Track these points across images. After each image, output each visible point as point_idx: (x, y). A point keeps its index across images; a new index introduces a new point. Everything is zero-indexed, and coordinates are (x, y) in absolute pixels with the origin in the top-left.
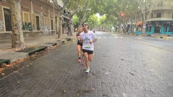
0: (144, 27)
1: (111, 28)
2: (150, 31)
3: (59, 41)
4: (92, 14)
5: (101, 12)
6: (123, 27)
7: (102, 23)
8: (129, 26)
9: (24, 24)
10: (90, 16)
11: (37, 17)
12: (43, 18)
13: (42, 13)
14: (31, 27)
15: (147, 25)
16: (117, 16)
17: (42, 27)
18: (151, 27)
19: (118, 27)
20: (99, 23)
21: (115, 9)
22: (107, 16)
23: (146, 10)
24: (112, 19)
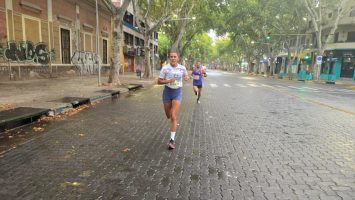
0: (319, 62)
1: (240, 62)
2: (331, 72)
3: (104, 91)
4: (199, 32)
5: (220, 27)
6: (266, 63)
7: (222, 52)
8: (280, 59)
9: (25, 46)
10: (196, 37)
11: (65, 32)
12: (81, 35)
13: (78, 22)
14: (45, 55)
15: (324, 59)
16: (254, 36)
17: (77, 56)
18: (332, 64)
19: (255, 62)
20: (215, 52)
21: (251, 20)
22: (233, 38)
23: (323, 25)
24: (243, 45)
